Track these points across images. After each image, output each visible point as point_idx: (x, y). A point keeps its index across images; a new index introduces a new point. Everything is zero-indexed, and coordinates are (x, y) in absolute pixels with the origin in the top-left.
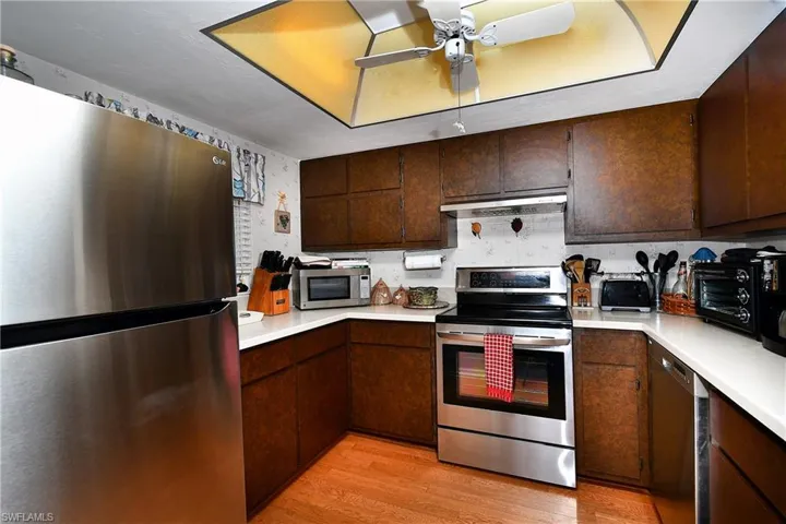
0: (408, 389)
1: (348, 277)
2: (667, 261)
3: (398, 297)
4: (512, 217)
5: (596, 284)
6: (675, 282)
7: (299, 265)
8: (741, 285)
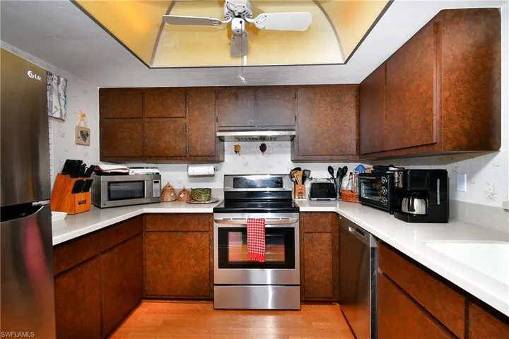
0: (193, 262)
1: (143, 182)
2: (342, 172)
3: (182, 196)
4: (260, 143)
5: (308, 185)
6: (347, 184)
7: (100, 172)
8: (383, 185)
